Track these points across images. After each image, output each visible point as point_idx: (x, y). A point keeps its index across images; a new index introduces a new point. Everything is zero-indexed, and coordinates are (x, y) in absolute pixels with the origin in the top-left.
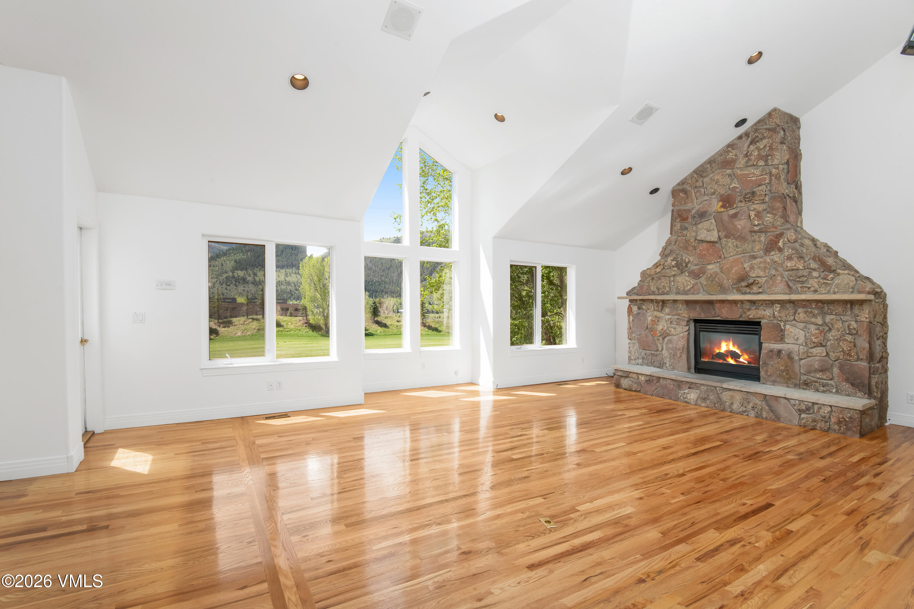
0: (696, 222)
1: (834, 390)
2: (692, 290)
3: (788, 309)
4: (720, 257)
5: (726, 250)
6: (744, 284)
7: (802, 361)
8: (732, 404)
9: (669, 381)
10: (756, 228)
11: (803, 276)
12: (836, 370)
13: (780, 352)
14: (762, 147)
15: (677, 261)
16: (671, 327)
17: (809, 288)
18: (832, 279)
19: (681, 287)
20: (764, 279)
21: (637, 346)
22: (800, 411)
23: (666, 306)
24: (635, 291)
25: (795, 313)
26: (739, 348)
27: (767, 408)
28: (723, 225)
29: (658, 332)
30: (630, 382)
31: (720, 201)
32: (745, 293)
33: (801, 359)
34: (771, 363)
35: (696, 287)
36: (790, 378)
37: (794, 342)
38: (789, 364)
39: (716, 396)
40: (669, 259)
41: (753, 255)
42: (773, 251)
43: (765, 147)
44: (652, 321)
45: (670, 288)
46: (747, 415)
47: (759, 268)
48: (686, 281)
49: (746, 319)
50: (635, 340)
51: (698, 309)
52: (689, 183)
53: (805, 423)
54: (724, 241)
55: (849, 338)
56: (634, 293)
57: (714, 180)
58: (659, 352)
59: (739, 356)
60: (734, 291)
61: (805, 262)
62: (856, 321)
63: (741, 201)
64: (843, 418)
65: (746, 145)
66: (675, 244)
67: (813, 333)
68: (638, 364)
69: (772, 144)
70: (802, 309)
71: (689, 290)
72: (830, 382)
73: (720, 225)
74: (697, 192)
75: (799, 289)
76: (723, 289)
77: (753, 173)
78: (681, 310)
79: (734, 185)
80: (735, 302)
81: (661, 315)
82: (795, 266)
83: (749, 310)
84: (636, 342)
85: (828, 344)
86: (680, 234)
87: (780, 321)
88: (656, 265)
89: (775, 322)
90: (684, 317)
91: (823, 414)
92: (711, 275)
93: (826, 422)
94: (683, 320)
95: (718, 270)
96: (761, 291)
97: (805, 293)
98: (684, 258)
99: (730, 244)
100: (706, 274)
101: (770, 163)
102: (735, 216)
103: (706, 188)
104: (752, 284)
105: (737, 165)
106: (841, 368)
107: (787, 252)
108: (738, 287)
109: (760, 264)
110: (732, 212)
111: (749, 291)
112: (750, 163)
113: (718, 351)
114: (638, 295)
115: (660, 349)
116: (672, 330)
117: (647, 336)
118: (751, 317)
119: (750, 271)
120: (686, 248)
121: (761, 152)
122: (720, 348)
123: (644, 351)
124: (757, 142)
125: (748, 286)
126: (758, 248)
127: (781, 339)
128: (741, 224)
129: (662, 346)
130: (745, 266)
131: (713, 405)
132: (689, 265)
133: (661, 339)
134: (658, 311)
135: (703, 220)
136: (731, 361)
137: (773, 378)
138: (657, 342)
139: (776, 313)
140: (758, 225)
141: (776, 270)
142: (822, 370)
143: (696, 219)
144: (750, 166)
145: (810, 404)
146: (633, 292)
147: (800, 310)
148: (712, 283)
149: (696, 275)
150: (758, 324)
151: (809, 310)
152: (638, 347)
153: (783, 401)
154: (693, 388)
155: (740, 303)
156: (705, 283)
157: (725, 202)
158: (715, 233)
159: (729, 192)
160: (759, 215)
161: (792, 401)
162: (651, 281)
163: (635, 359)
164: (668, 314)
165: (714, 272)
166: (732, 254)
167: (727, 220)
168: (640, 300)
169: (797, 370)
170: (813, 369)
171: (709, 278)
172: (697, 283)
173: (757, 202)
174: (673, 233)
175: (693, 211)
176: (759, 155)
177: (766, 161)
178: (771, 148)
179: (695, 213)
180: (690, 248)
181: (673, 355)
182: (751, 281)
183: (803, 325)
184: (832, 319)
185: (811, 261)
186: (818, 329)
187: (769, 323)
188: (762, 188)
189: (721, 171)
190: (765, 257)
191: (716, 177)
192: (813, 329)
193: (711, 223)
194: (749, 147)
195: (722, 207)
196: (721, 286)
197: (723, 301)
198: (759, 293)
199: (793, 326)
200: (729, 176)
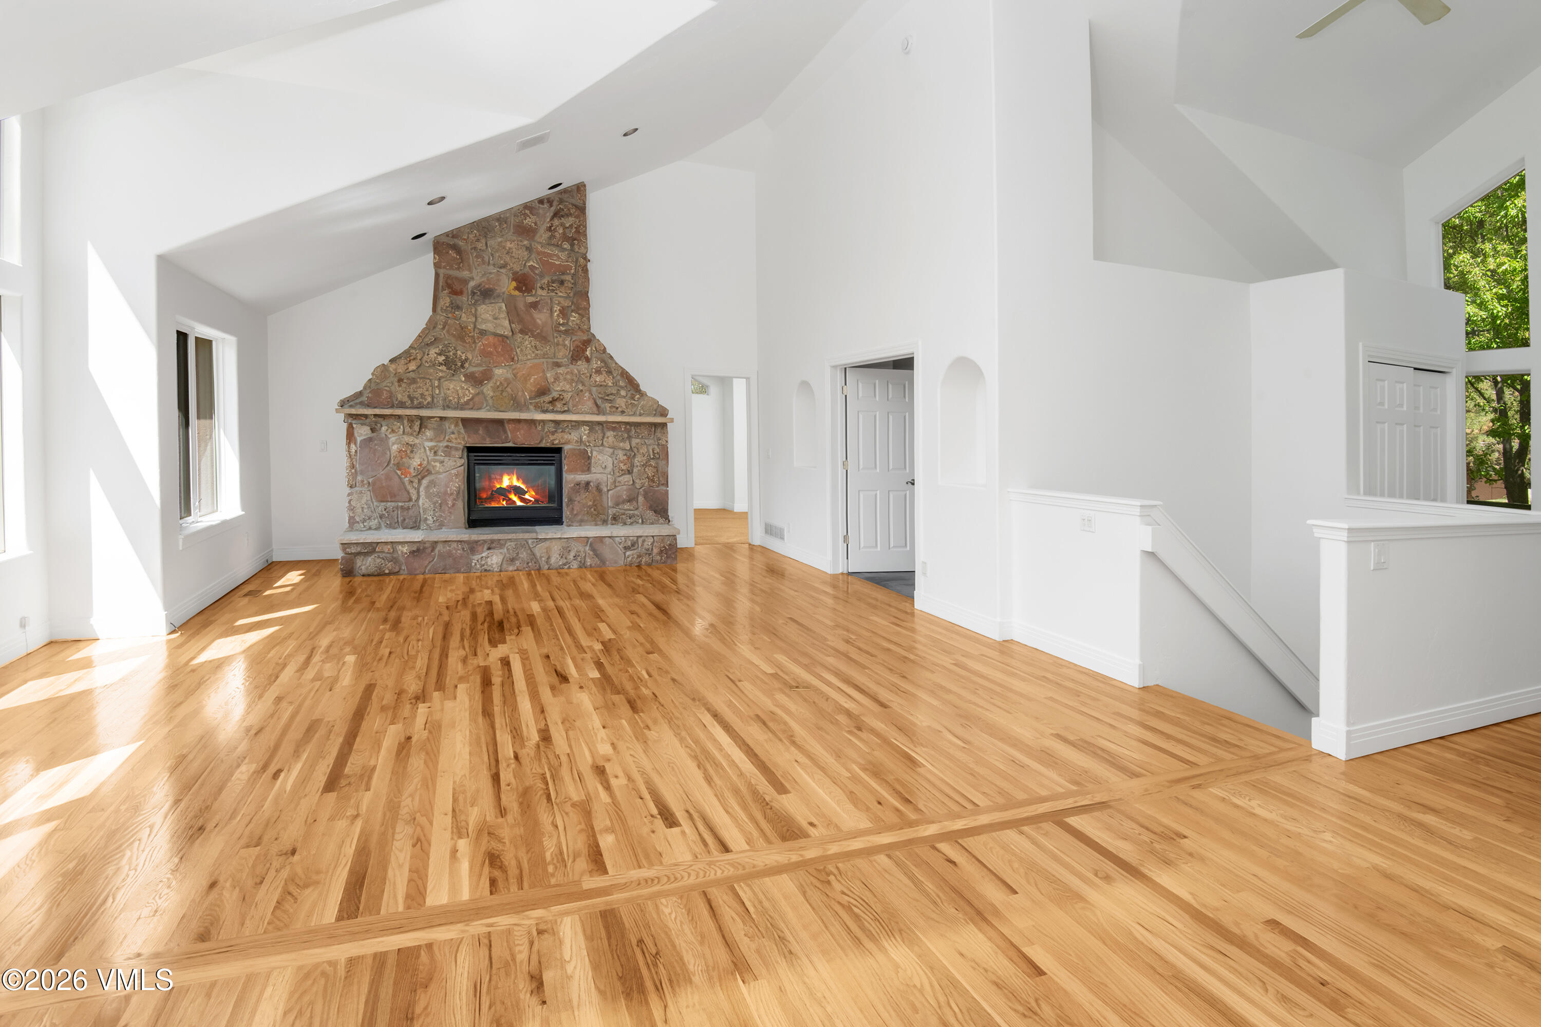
0: (476, 301)
1: (640, 521)
2: (471, 403)
3: (597, 432)
4: (513, 359)
6: (548, 398)
7: (610, 492)
8: (549, 558)
9: (455, 545)
10: (562, 328)
11: (611, 394)
12: (641, 499)
13: (588, 483)
14: (567, 225)
15: (447, 357)
16: (435, 461)
17: (617, 408)
18: (639, 398)
19: (454, 398)
20: (570, 394)
21: (367, 496)
22: (626, 548)
23: (426, 427)
24: (364, 399)
25: (603, 437)
27: (591, 553)
28: (518, 315)
29: (412, 470)
30: (378, 561)
31: (513, 280)
32: (545, 411)
33: (608, 491)
34: (578, 499)
35: (476, 399)
36: (599, 514)
37: (602, 471)
38: (598, 498)
39: (529, 551)
40: (433, 352)
41: (557, 362)
42: (580, 360)
43: (571, 226)
44: (400, 451)
45: (433, 397)
46: (569, 568)
47: (565, 379)
48: (462, 388)
49: (548, 445)
50: (363, 485)
51: (481, 432)
52: (464, 239)
53: (631, 561)
54: (519, 337)
55: (653, 463)
56: (362, 404)
57: (504, 248)
58: (411, 503)
59: (525, 493)
60: (531, 407)
61: (613, 378)
62: (658, 445)
63: (542, 288)
64: (664, 547)
65: (549, 215)
66: (444, 328)
67: (621, 459)
68: (370, 528)
69: (579, 226)
70: (612, 433)
71: (467, 403)
72: (636, 512)
73: (513, 313)
74: (477, 257)
75: (608, 409)
76: (518, 406)
77: (559, 258)
78: (453, 433)
79: (531, 263)
80: (532, 422)
81: (417, 441)
82: (604, 381)
83: (553, 433)
84: (364, 489)
85: (635, 470)
86: (450, 315)
87: (587, 446)
88: (408, 359)
89: (583, 447)
90: (459, 443)
91: (647, 547)
92: (501, 383)
93: (650, 554)
94: (456, 449)
95: (510, 376)
96: (566, 409)
97: (611, 413)
98: (459, 353)
99: (527, 342)
100: (494, 380)
101: (574, 249)
102: (534, 305)
103: (492, 255)
104: (556, 399)
105: (537, 238)
106: (645, 496)
107: (595, 364)
108: (537, 403)
109: (567, 374)
110: (530, 299)
111: (551, 408)
112: (555, 241)
113: (497, 486)
114: (369, 406)
115: (414, 497)
116: (438, 464)
117: (388, 478)
118: (556, 442)
119: (554, 382)
120: (461, 338)
121: (567, 231)
123: (382, 504)
124: (562, 216)
125: (553, 401)
126: (563, 355)
127: (588, 470)
128: (541, 317)
129: (418, 493)
130: (548, 375)
131: (525, 565)
132: (467, 365)
133: (417, 481)
134: (412, 434)
135: (487, 301)
136: (516, 501)
137: (579, 517)
138: (409, 487)
139: (585, 437)
140: (563, 325)
141: (583, 385)
142: (630, 501)
143: (476, 297)
144: (554, 245)
145: (635, 539)
146: (357, 401)
147: (610, 434)
148: (501, 394)
149: (477, 380)
150: (559, 451)
151: (620, 433)
152: (369, 498)
153: (607, 541)
154: (494, 548)
155: (541, 424)
156: (492, 394)
157: (520, 282)
158: (506, 323)
159: (527, 269)
160: (563, 312)
161: (617, 539)
162: (396, 384)
163: (364, 521)
164: (431, 440)
165: (506, 379)
166: (529, 357)
167: (523, 309)
168: (375, 415)
169: (606, 505)
170: (621, 500)
171: (498, 387)
172: (478, 394)
173: (561, 294)
174: (439, 309)
175: (472, 284)
176: (564, 233)
177: (572, 245)
178: (578, 232)
179: (476, 287)
180: (468, 340)
181: (440, 504)
182: (555, 395)
183: (611, 450)
184: (637, 444)
185: (619, 377)
186: (625, 455)
187: (575, 449)
188: (568, 278)
189: (515, 238)
190: (571, 366)
191: (508, 245)
192: (621, 455)
193: (500, 308)
194: (552, 219)
195: (516, 288)
196: (514, 399)
197: (519, 421)
198: (564, 412)
199: (600, 452)
200: (527, 248)
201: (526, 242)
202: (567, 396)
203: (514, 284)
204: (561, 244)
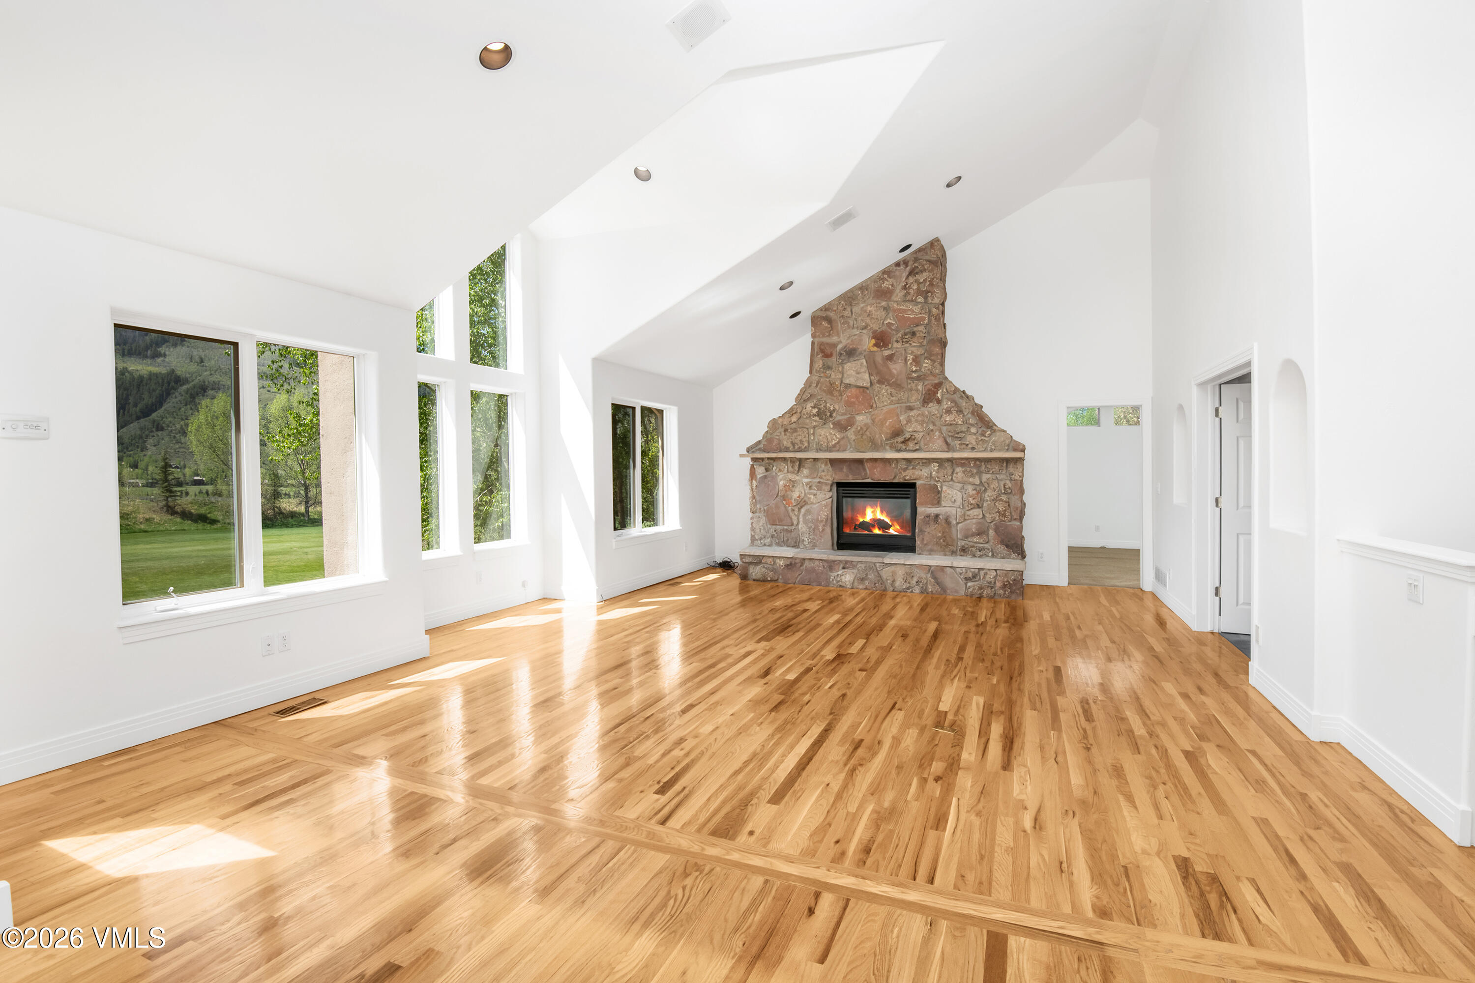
0: (843, 360)
1: (990, 554)
2: (838, 446)
3: (946, 468)
4: (872, 407)
5: (879, 398)
6: (900, 439)
7: (960, 525)
8: (894, 581)
9: (817, 562)
10: (914, 375)
11: (961, 432)
12: (991, 533)
13: (937, 516)
14: (921, 281)
15: (819, 409)
16: (810, 494)
17: (967, 445)
18: (990, 435)
19: (824, 442)
20: (921, 434)
21: (763, 520)
22: (968, 579)
23: (804, 467)
24: (761, 446)
25: (953, 473)
26: (888, 515)
27: (933, 580)
28: (876, 368)
29: (793, 501)
30: (763, 570)
31: (873, 338)
32: (899, 451)
33: (958, 523)
34: (928, 530)
35: (842, 443)
36: (947, 545)
37: (951, 504)
38: (947, 530)
39: (876, 574)
40: (809, 405)
41: (910, 406)
42: (931, 402)
43: (925, 281)
44: (785, 486)
45: (809, 443)
46: (912, 592)
47: (917, 421)
48: (831, 434)
49: (901, 481)
50: (760, 512)
51: (845, 470)
52: (835, 311)
53: (972, 592)
54: (876, 387)
55: (1004, 497)
56: (760, 450)
57: (866, 311)
58: (793, 527)
59: (888, 527)
60: (887, 447)
61: (964, 416)
62: (1011, 480)
63: (897, 341)
64: (1008, 581)
65: (905, 275)
66: (817, 386)
67: (971, 494)
68: (765, 545)
69: (933, 279)
70: (960, 468)
71: (834, 446)
72: (986, 546)
73: (872, 367)
74: (844, 323)
75: (958, 446)
76: (875, 447)
77: (913, 311)
78: (823, 471)
79: (889, 321)
80: (888, 461)
81: (797, 478)
82: (954, 420)
83: (905, 470)
84: (761, 515)
85: (985, 504)
86: (822, 375)
87: (937, 482)
88: (791, 412)
89: (932, 482)
90: (828, 480)
91: (990, 580)
92: (861, 428)
93: (992, 588)
94: (826, 484)
95: (869, 421)
96: (917, 448)
97: (961, 450)
98: (828, 405)
99: (884, 391)
100: (855, 426)
101: (930, 301)
102: (890, 358)
103: (856, 319)
104: (909, 439)
105: (894, 298)
106: (996, 530)
107: (946, 404)
108: (892, 444)
109: (918, 416)
110: (887, 353)
111: (904, 447)
112: (909, 297)
113: (861, 520)
114: (764, 451)
115: (795, 523)
116: (812, 497)
117: (777, 506)
118: (907, 478)
119: (907, 424)
120: (830, 392)
121: (921, 286)
122: (864, 514)
123: (773, 527)
124: (917, 273)
125: (905, 442)
126: (915, 399)
127: (938, 503)
128: (896, 368)
129: (798, 519)
130: (902, 418)
131: (873, 586)
132: (834, 415)
133: (797, 510)
134: (793, 473)
135: (851, 359)
136: (877, 531)
137: (929, 547)
138: (791, 514)
139: (934, 473)
140: (916, 371)
141: (934, 425)
142: (980, 533)
143: (843, 357)
144: (909, 301)
145: (977, 571)
146: (757, 448)
147: (959, 469)
148: (862, 437)
149: (842, 427)
150: (913, 485)
151: (968, 469)
152: (764, 522)
153: (949, 570)
154: (848, 568)
155: (895, 462)
156: (854, 438)
157: (878, 339)
158: (866, 376)
159: (884, 328)
160: (917, 360)
161: (958, 570)
162: (783, 433)
163: (761, 539)
164: (807, 477)
165: (866, 425)
166: (885, 403)
167: (881, 362)
168: (768, 458)
169: (955, 537)
170: (970, 533)
171: (859, 431)
172: (843, 438)
173: (915, 344)
174: (814, 371)
175: (840, 347)
176: (918, 289)
177: (926, 298)
178: (931, 284)
179: (842, 349)
180: (836, 393)
181: (814, 529)
182: (907, 436)
183: (960, 485)
184: (988, 479)
185: (970, 415)
186: (975, 489)
187: (926, 485)
188: (921, 328)
189: (874, 301)
190: (923, 409)
191: (869, 308)
192: (970, 489)
193: (862, 364)
194: (907, 278)
195: (875, 345)
196: (872, 441)
197: (875, 460)
198: (916, 450)
199: (951, 487)
200: (885, 308)
201: (883, 304)
202: (919, 436)
203: (873, 341)
204: (915, 299)
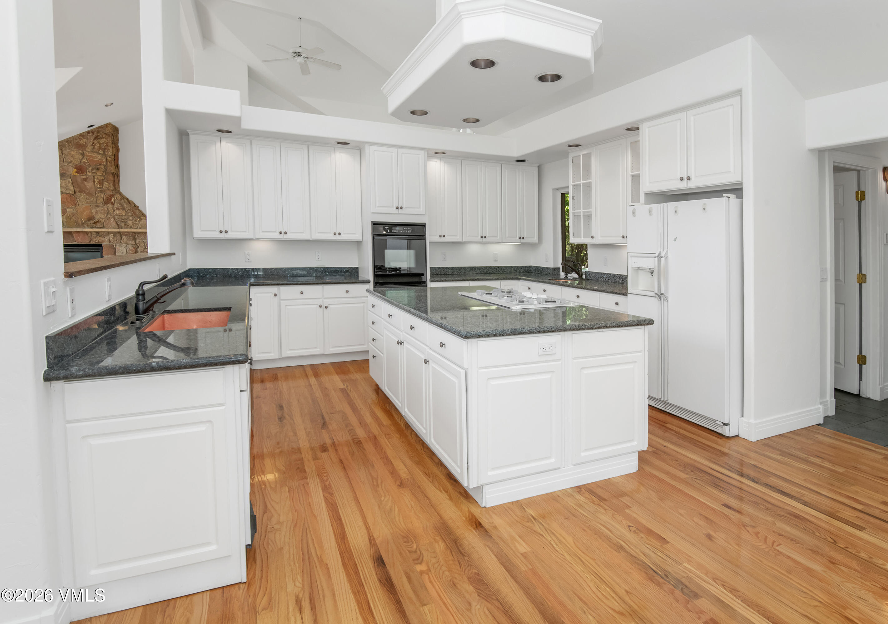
3: (118, 236)
4: (75, 204)
5: (80, 200)
6: (92, 222)
10: (99, 190)
11: (125, 219)
14: (102, 143)
17: (128, 225)
18: (139, 221)
20: (104, 219)
25: (121, 239)
28: (78, 184)
31: (75, 168)
32: (92, 228)
41: (97, 205)
42: (109, 204)
43: (103, 143)
47: (101, 213)
49: (94, 243)
54: (78, 194)
57: (70, 154)
60: (85, 226)
61: (126, 211)
63: (89, 172)
65: (92, 138)
67: (131, 249)
69: (108, 143)
70: (125, 237)
73: (75, 183)
75: (123, 226)
76: (78, 225)
77: (97, 158)
79: (84, 161)
80: (86, 233)
82: (121, 213)
83: (95, 238)
87: (113, 243)
89: (111, 244)
92: (70, 215)
95: (74, 212)
96: (102, 226)
97: (125, 228)
99: (82, 196)
101: (106, 154)
102: (85, 180)
103: (65, 157)
104: (97, 222)
105: (87, 149)
107: (117, 205)
108: (88, 224)
109: (102, 210)
110: (84, 177)
111: (95, 226)
112: (95, 150)
118: (97, 241)
119: (96, 214)
124: (99, 139)
125: (95, 223)
126: (100, 201)
127: (114, 253)
128: (89, 185)
130: (93, 211)
139: (111, 239)
140: (100, 188)
141: (111, 215)
144: (95, 152)
148: (70, 220)
150: (101, 245)
151: (129, 237)
155: (90, 233)
156: (65, 220)
157: (78, 169)
158: (72, 188)
159: (81, 164)
160: (100, 182)
165: (72, 214)
166: (83, 203)
167: (80, 181)
171: (68, 217)
173: (99, 174)
176: (100, 147)
177: (104, 152)
178: (107, 145)
182: (96, 220)
183: (125, 245)
184: (139, 242)
185: (129, 211)
186: (133, 247)
187: (107, 245)
188: (102, 167)
189: (75, 150)
190: (104, 207)
191: (72, 153)
192: (130, 247)
193: (69, 182)
194: (94, 140)
195: (76, 172)
196: (77, 222)
197: (79, 232)
198: (101, 228)
199: (120, 246)
200: (81, 154)
201: (81, 151)
202: (102, 221)
203: (75, 170)
204: (99, 151)
